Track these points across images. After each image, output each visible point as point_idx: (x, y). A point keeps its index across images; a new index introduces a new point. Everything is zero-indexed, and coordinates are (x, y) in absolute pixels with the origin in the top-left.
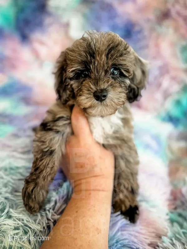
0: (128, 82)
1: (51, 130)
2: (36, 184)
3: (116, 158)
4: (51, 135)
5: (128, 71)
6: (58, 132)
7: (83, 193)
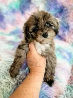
0: (53, 27)
2: (14, 68)
5: (52, 23)
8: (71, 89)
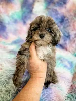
1: (23, 54)
3: (48, 64)
4: (23, 56)
6: (26, 55)
7: (34, 78)
8: (72, 97)
